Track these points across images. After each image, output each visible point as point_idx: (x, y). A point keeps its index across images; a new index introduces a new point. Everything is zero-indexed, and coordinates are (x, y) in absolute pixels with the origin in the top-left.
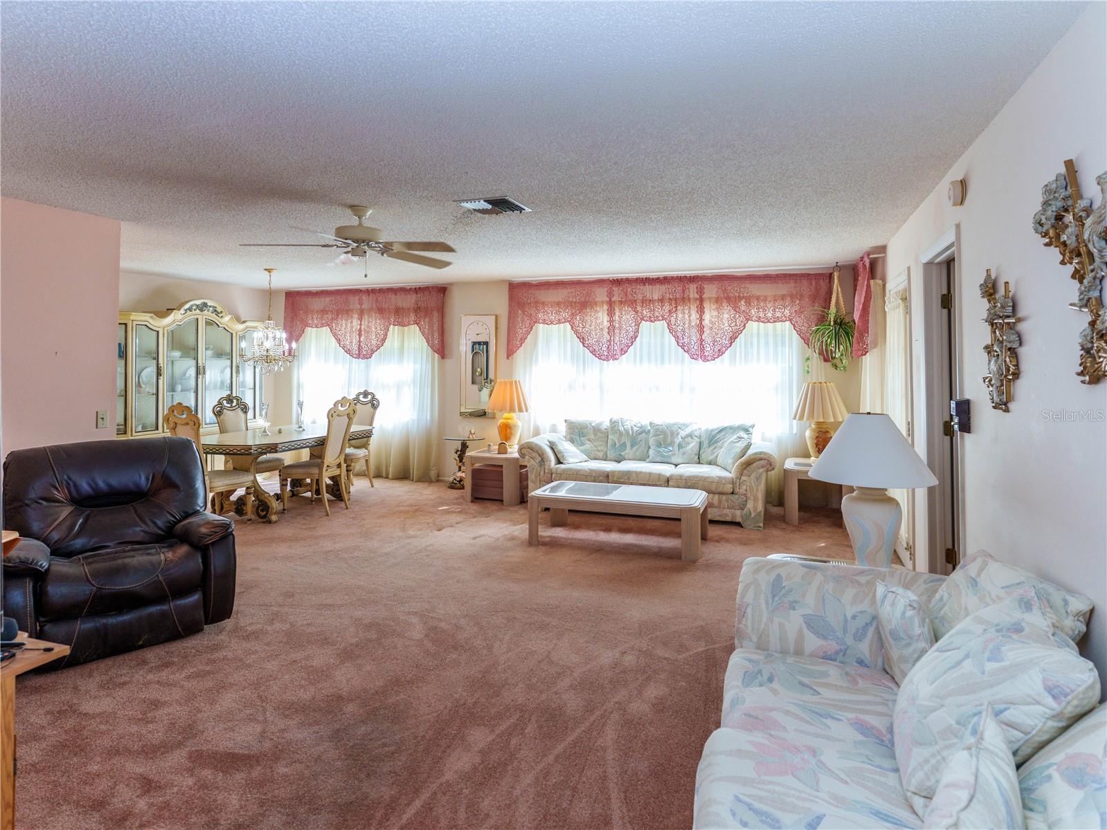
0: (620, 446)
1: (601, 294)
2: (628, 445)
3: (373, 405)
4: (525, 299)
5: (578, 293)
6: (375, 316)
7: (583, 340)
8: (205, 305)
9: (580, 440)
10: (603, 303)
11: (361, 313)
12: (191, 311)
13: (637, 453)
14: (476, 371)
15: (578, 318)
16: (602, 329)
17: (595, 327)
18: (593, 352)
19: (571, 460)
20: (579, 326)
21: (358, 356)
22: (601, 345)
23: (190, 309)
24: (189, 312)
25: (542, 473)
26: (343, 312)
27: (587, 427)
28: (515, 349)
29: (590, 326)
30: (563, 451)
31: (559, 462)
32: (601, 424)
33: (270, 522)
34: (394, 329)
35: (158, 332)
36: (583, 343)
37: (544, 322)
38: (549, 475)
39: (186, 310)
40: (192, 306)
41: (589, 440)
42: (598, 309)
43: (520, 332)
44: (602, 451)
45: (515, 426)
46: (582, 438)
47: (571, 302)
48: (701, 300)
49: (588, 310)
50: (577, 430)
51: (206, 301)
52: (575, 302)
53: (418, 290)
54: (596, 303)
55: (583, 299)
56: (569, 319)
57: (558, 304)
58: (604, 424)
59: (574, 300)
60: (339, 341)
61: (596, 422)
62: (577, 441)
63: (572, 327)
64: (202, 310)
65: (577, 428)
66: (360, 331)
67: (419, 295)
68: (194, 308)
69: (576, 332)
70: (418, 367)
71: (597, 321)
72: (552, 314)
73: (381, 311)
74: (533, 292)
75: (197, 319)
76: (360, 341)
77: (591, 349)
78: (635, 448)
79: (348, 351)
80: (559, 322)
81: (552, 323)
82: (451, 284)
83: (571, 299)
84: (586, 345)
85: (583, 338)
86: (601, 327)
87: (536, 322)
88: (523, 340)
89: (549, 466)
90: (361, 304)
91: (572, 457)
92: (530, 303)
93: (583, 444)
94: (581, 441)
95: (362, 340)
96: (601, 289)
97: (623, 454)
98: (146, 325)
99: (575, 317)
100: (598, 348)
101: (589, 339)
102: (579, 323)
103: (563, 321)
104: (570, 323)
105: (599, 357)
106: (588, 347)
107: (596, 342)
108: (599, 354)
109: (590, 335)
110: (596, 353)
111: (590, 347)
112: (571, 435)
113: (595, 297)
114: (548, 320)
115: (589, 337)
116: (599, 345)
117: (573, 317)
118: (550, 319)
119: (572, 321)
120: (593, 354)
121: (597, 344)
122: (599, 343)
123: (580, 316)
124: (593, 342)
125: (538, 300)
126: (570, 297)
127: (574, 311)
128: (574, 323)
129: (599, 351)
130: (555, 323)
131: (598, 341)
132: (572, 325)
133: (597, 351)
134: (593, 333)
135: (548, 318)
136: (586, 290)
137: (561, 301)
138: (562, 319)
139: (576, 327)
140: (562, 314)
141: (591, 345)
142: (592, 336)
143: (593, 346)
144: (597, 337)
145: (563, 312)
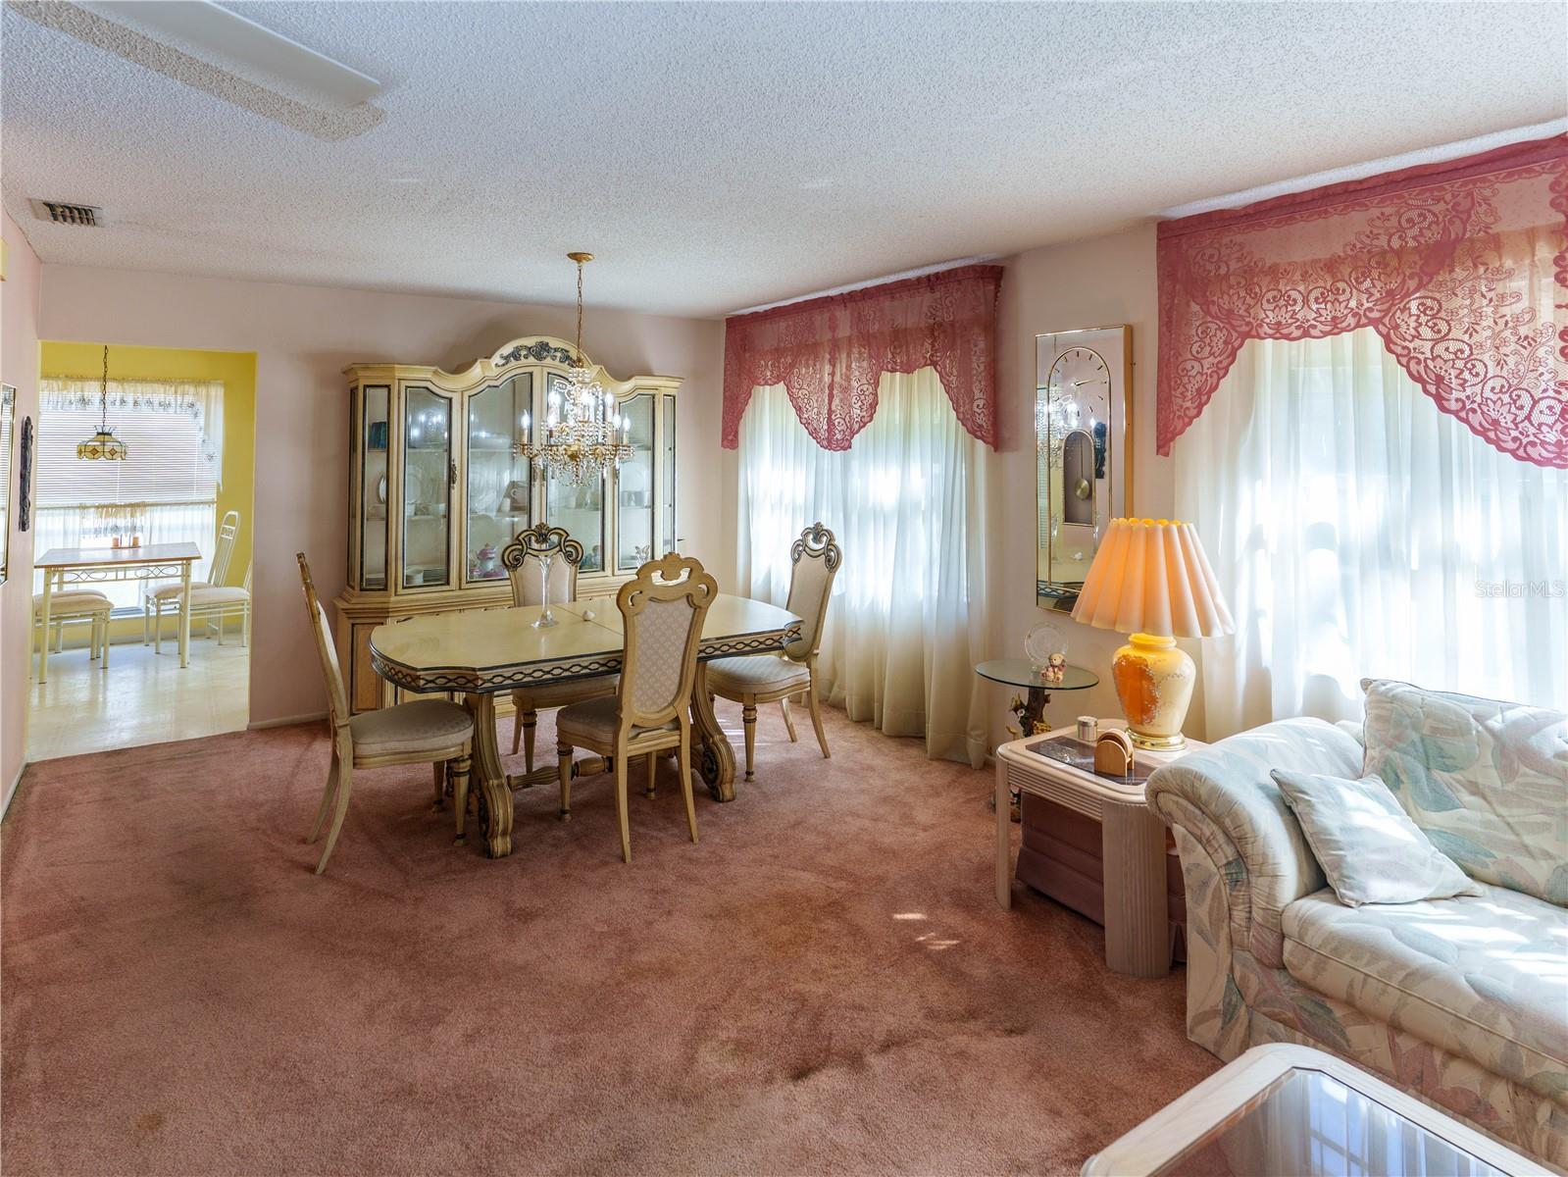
1: (1523, 203)
3: (828, 560)
4: (1209, 267)
5: (1414, 214)
6: (860, 353)
7: (1437, 389)
8: (544, 347)
9: (1428, 778)
10: (1531, 236)
11: (835, 347)
12: (517, 358)
14: (1077, 485)
15: (1414, 306)
16: (1529, 341)
17: (1496, 335)
18: (1489, 432)
19: (1379, 888)
20: (1418, 336)
21: (829, 447)
22: (1526, 400)
23: (515, 355)
24: (513, 363)
25: (1239, 914)
26: (806, 350)
27: (1461, 730)
28: (1179, 424)
29: (1471, 331)
30: (1338, 836)
31: (1318, 882)
32: (1538, 729)
33: (488, 853)
34: (893, 380)
35: (450, 400)
36: (1439, 400)
37: (1279, 333)
38: (1271, 940)
39: (507, 358)
40: (518, 349)
41: (1475, 789)
42: (1508, 263)
43: (1195, 371)
44: (1548, 856)
45: (1170, 676)
46: (1440, 776)
47: (1383, 253)
49: (1459, 273)
50: (1415, 737)
51: (545, 339)
52: (1399, 253)
53: (932, 282)
54: (1496, 243)
55: (1433, 236)
56: (1375, 315)
57: (1331, 266)
58: (1552, 730)
59: (1396, 243)
60: (799, 410)
61: (1511, 715)
62: (1416, 781)
63: (1388, 343)
64: (539, 357)
65: (1416, 727)
66: (831, 387)
67: (937, 295)
68: (523, 353)
69: (1406, 359)
70: (938, 469)
71: (1506, 310)
72: (1306, 301)
73: (866, 339)
74: (1239, 238)
75: (531, 374)
76: (830, 411)
77: (1476, 420)
79: (813, 433)
80: (1336, 327)
81: (1306, 334)
82: (1014, 257)
83: (1383, 242)
84: (1454, 406)
85: (1439, 380)
86: (1523, 331)
87: (1248, 335)
88: (1204, 396)
89: (1271, 897)
90: (833, 328)
91: (1385, 873)
92: (1227, 276)
93: (1442, 803)
94: (1435, 788)
95: (833, 408)
96: (1523, 182)
98: (427, 388)
99: (1401, 306)
100: (1510, 418)
101: (1465, 381)
102: (1421, 324)
103: (1349, 325)
104: (1380, 326)
105: (1521, 452)
106: (1462, 414)
107: (1501, 391)
108: (1515, 439)
109: (1469, 366)
110: (1500, 435)
111: (1474, 411)
112: (1388, 752)
113: (1490, 220)
114: (1291, 324)
115: (1466, 375)
116: (1515, 402)
117: (1393, 305)
118: (1298, 320)
119: (1387, 319)
120: (1488, 440)
121: (1506, 398)
122: (1519, 396)
123: (1424, 301)
124: (1487, 393)
125: (1255, 263)
126: (1379, 234)
127: (1396, 285)
128: (1397, 327)
129: (1517, 428)
130: (1321, 332)
131: (1510, 387)
132: (1389, 333)
133: (1508, 429)
134: (1486, 358)
135: (1291, 318)
136: (1448, 197)
137: (1342, 254)
138: (1346, 315)
139: (1405, 340)
140: (1348, 300)
141: (1475, 406)
142: (1480, 368)
143: (1485, 409)
144: (1504, 373)
145: (1351, 293)
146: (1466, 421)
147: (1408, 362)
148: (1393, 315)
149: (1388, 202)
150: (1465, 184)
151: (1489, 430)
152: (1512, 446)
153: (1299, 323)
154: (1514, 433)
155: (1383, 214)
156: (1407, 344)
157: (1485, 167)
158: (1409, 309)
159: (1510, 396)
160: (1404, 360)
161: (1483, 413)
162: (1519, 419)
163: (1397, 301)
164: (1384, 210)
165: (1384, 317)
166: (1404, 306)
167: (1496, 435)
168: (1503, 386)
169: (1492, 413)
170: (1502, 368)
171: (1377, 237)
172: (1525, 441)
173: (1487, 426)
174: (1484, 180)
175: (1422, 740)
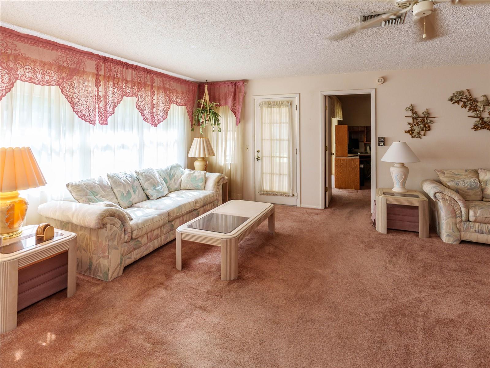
0: (127, 194)
1: (90, 66)
2: (132, 191)
7: (73, 106)
10: (91, 74)
13: (140, 197)
17: (85, 95)
20: (70, 91)
22: (92, 110)
25: (123, 235)
36: (73, 108)
42: (87, 78)
47: (61, 66)
48: (152, 87)
52: (65, 68)
54: (84, 72)
55: (73, 67)
56: (59, 83)
59: (64, 65)
63: (62, 91)
71: (88, 89)
72: (39, 73)
77: (79, 114)
78: (137, 193)
80: (48, 84)
83: (61, 63)
84: (75, 110)
85: (73, 103)
86: (91, 95)
87: (17, 79)
96: (91, 61)
97: (131, 200)
99: (66, 82)
100: (88, 114)
101: (78, 104)
102: (71, 88)
103: (53, 84)
104: (60, 86)
105: (91, 122)
106: (76, 112)
107: (86, 108)
108: (90, 119)
109: (79, 101)
110: (86, 118)
111: (79, 112)
112: (87, 197)
113: (85, 67)
114: (36, 79)
115: (78, 103)
116: (89, 111)
117: (63, 81)
118: (38, 78)
119: (62, 84)
120: (82, 119)
121: (87, 110)
122: (90, 109)
123: (72, 82)
124: (82, 108)
125: (22, 54)
126: (60, 60)
127: (65, 76)
128: (65, 87)
129: (90, 117)
130: (43, 84)
131: (88, 107)
132: (62, 89)
133: (88, 117)
134: (82, 99)
135: (36, 77)
136: (77, 58)
137: (52, 63)
138: (52, 81)
139: (67, 91)
140: (53, 77)
141: (79, 111)
142: (81, 102)
143: (82, 112)
144: (87, 104)
145: (54, 75)
146: (77, 114)
147: (68, 98)
148: (63, 84)
149: (63, 53)
150: (80, 56)
151: (83, 117)
152: (89, 120)
153: (38, 79)
154: (89, 118)
155: (62, 55)
156: (67, 93)
157: (85, 54)
158: (68, 83)
159: (89, 109)
160: (67, 97)
161: (81, 112)
162: (90, 115)
163: (65, 81)
164: (62, 54)
165: (61, 84)
166: (67, 82)
167: (85, 118)
168: (87, 107)
169: (84, 113)
170: (86, 102)
171: (60, 61)
172: (91, 119)
173: (82, 116)
174: (84, 57)
175: (90, 191)
